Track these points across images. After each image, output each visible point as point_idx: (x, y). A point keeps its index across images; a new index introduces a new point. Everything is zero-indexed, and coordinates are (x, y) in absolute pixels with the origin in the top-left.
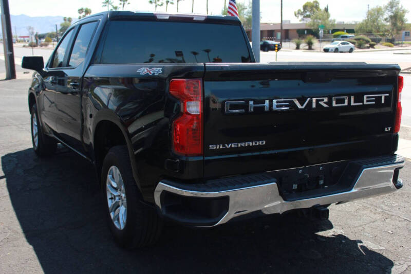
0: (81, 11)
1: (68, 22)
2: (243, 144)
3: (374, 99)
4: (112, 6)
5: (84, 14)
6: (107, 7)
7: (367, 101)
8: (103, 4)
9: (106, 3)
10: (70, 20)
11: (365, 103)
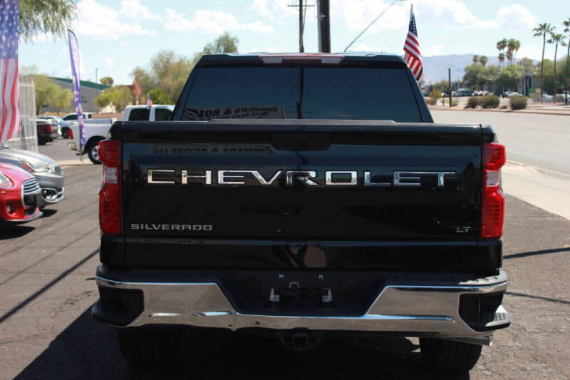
0: (501, 45)
1: (479, 63)
2: (178, 227)
3: (419, 178)
4: (552, 33)
5: (506, 49)
6: (542, 37)
7: (401, 181)
8: (535, 32)
9: (540, 29)
10: (483, 60)
11: (396, 182)
